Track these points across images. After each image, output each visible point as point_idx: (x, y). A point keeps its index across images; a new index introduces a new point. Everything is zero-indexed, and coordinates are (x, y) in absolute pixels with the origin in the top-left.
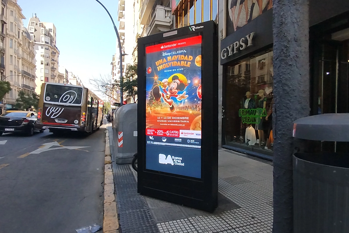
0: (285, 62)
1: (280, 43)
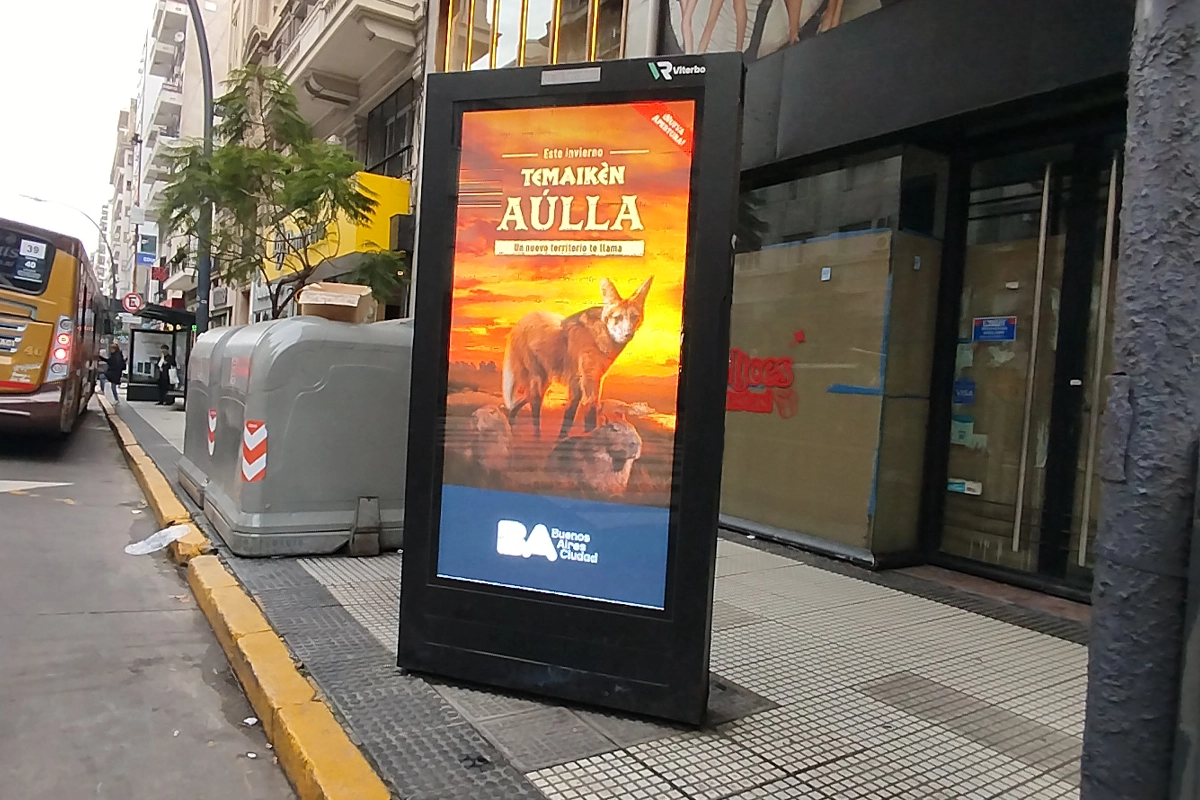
0: (1184, 251)
1: (1168, 191)
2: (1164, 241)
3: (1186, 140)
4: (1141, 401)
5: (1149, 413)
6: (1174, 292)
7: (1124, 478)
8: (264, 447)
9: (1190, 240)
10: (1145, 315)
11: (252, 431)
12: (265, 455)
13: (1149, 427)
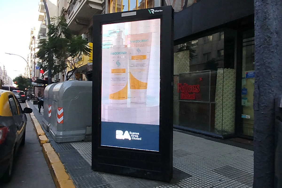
2: (263, 47)
3: (267, 20)
4: (261, 89)
5: (263, 92)
6: (267, 60)
7: (258, 109)
8: (63, 114)
9: (270, 46)
10: (260, 66)
11: (59, 110)
12: (63, 116)
13: (263, 95)
